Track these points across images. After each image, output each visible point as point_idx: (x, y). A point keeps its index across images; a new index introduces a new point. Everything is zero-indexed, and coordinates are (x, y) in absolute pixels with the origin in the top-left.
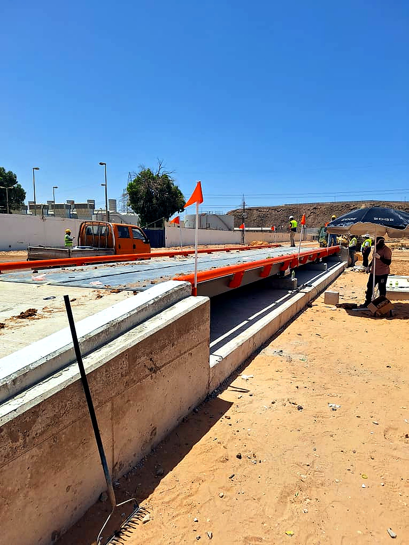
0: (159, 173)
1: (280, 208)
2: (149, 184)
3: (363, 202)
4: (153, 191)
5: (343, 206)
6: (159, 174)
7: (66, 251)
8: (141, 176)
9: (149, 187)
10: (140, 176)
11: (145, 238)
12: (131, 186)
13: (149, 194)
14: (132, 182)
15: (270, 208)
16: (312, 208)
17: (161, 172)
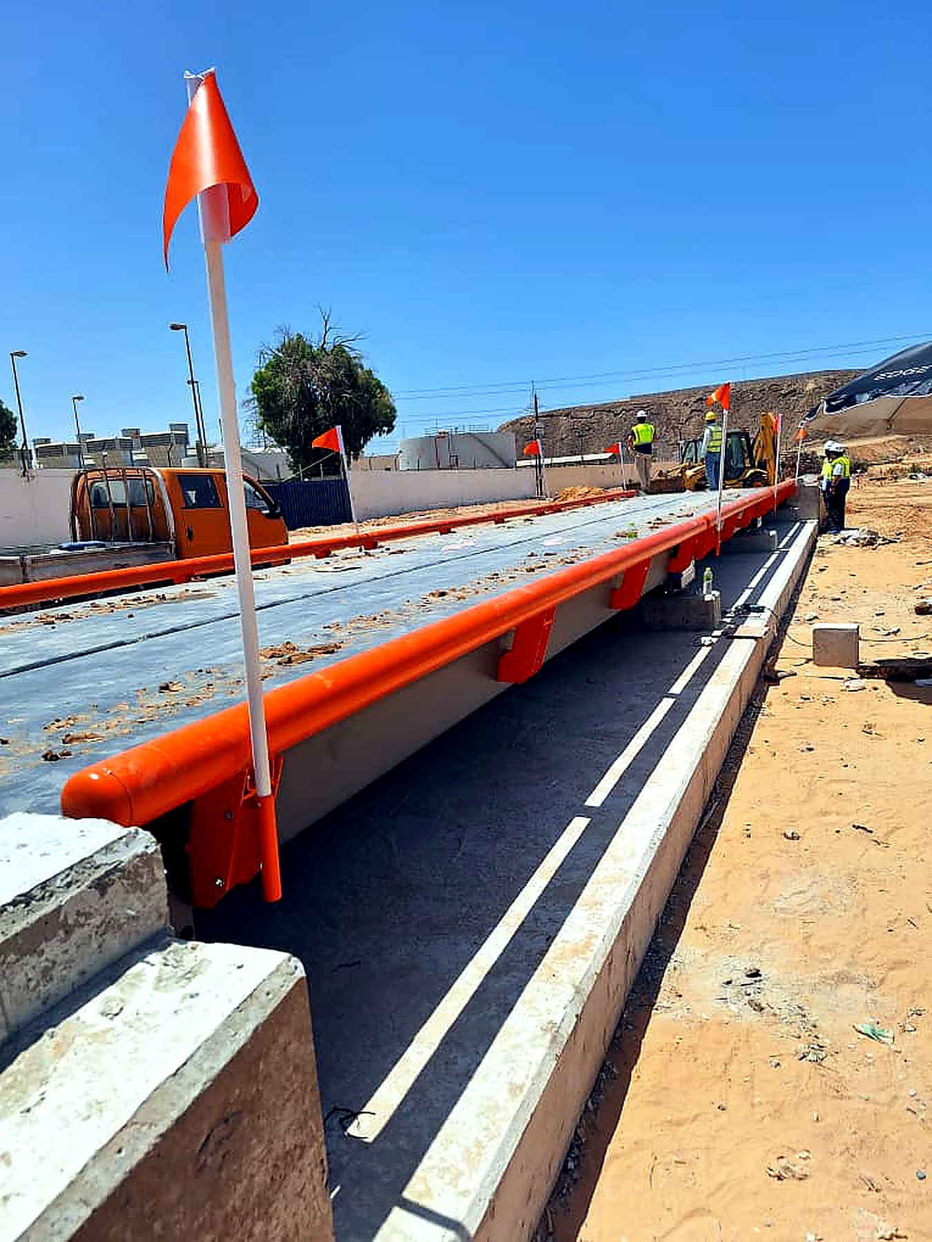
0: (324, 343)
1: (620, 406)
2: (304, 371)
3: (809, 376)
4: (315, 387)
5: (764, 390)
6: (325, 346)
7: (13, 561)
8: (283, 354)
9: (303, 380)
10: (280, 354)
11: (268, 502)
12: (260, 381)
13: (306, 396)
14: (263, 370)
15: (595, 409)
16: (693, 399)
17: (330, 339)
